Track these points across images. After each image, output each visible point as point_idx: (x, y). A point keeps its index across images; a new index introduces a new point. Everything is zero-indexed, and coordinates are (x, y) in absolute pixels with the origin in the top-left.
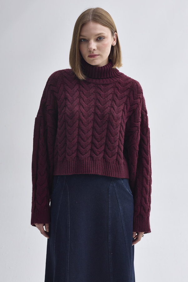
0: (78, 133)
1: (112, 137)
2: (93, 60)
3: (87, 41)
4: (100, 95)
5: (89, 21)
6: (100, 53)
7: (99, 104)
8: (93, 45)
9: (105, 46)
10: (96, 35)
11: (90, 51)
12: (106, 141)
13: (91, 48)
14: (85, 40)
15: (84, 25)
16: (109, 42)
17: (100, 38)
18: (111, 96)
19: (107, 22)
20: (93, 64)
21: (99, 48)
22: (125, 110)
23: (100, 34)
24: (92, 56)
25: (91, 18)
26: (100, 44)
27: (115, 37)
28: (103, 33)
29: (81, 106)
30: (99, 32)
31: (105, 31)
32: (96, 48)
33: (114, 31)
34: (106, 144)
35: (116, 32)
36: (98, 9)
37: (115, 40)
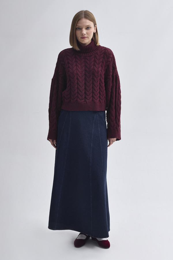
0: (77, 87)
1: (96, 88)
2: (84, 40)
3: (81, 29)
4: (87, 63)
5: (82, 18)
6: (88, 36)
7: (87, 69)
8: (85, 31)
9: (91, 32)
10: (86, 26)
11: (82, 35)
12: (92, 91)
13: (83, 33)
14: (79, 28)
15: (79, 20)
16: (93, 30)
17: (88, 28)
18: (93, 62)
19: (92, 19)
20: (83, 43)
21: (87, 33)
22: (102, 70)
23: (89, 25)
24: (83, 38)
25: (83, 16)
26: (88, 31)
27: (95, 28)
28: (90, 25)
29: (78, 71)
30: (88, 24)
31: (91, 24)
32: (86, 33)
33: (95, 24)
34: (93, 92)
35: (96, 25)
36: (86, 11)
37: (95, 29)
